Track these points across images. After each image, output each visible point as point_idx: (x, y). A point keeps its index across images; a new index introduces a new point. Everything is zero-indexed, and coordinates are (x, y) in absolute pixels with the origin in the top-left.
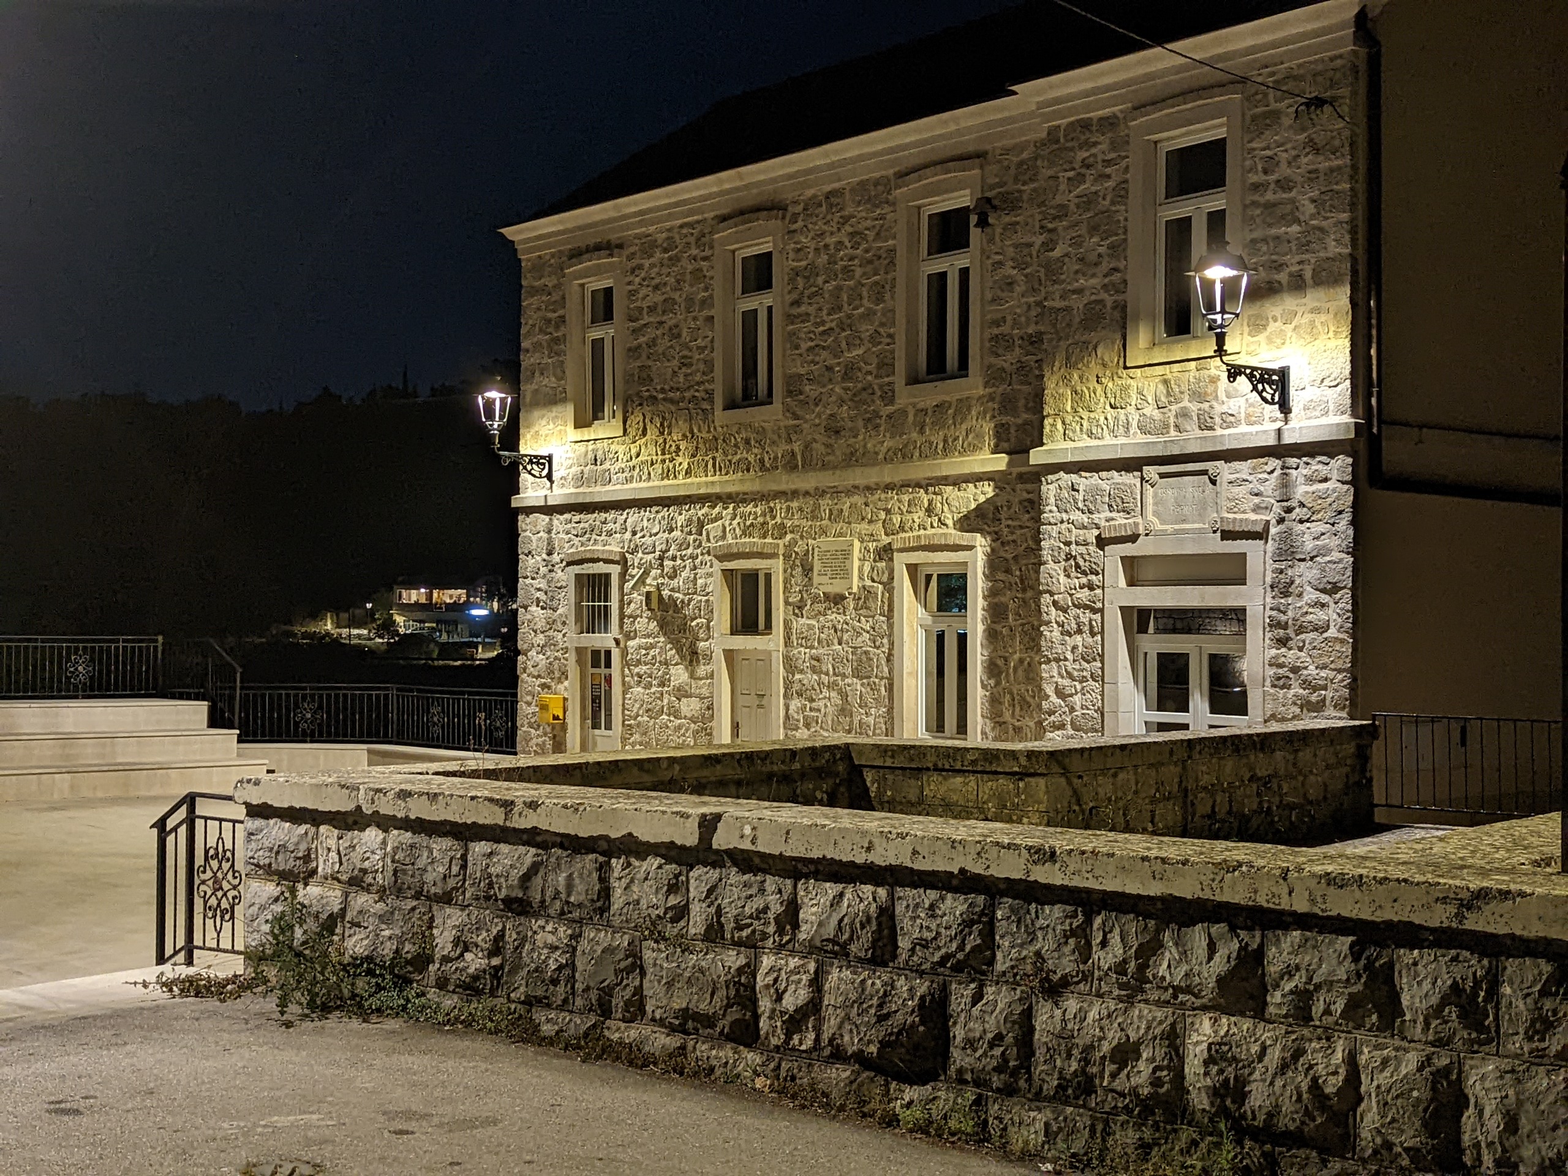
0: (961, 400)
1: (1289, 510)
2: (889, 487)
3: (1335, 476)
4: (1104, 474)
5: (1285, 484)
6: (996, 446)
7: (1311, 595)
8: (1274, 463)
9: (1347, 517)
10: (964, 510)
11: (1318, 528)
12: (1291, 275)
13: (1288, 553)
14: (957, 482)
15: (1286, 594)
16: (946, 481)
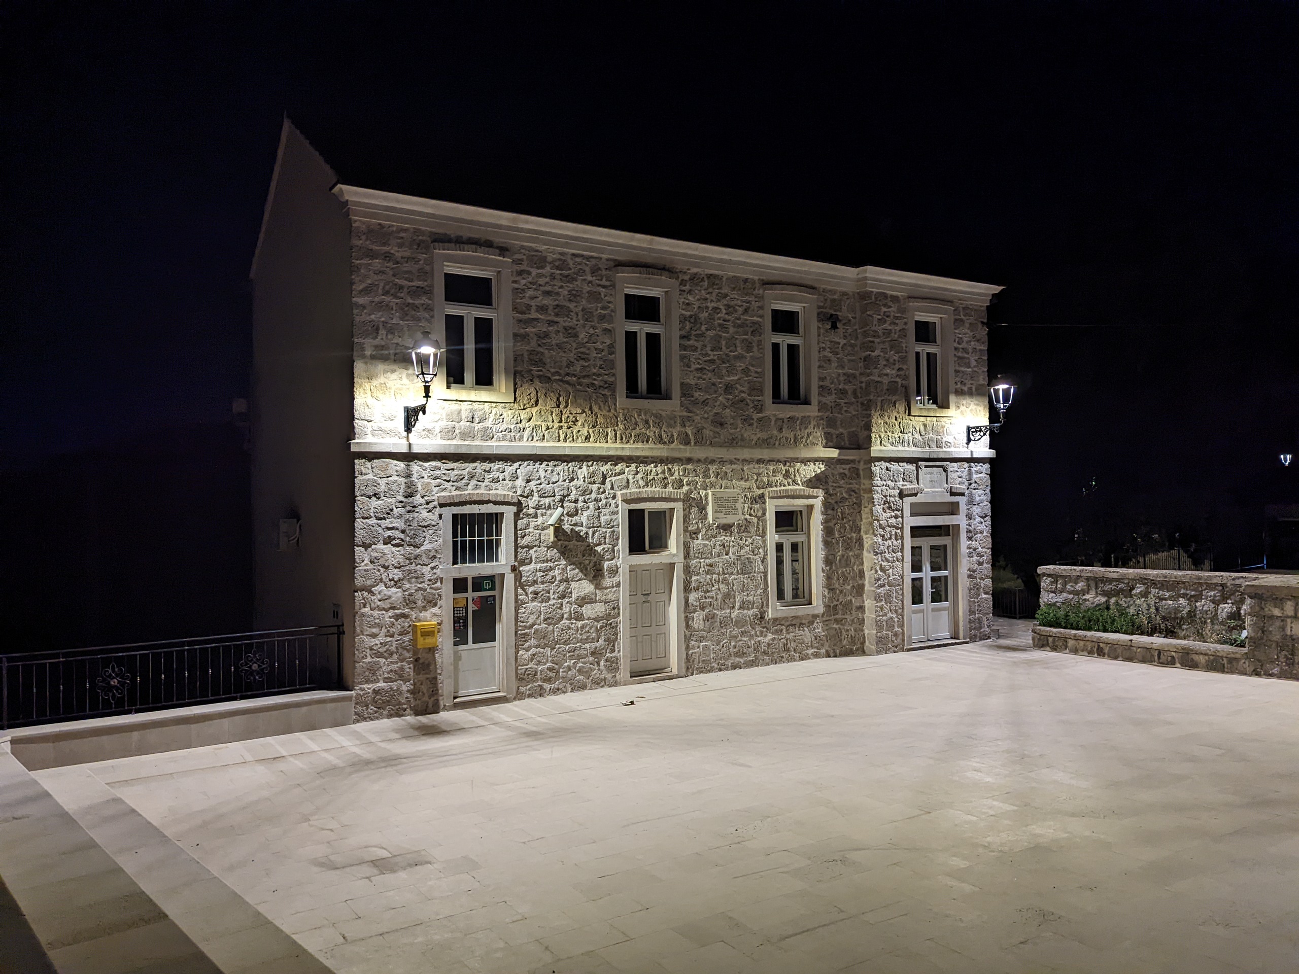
0: (804, 417)
1: (970, 484)
2: (760, 461)
3: (984, 471)
4: (901, 464)
5: (970, 473)
6: (826, 444)
7: (978, 519)
8: (966, 465)
9: (989, 488)
10: (808, 477)
11: (980, 492)
12: (968, 388)
13: (971, 502)
14: (805, 461)
15: (970, 519)
16: (796, 460)
